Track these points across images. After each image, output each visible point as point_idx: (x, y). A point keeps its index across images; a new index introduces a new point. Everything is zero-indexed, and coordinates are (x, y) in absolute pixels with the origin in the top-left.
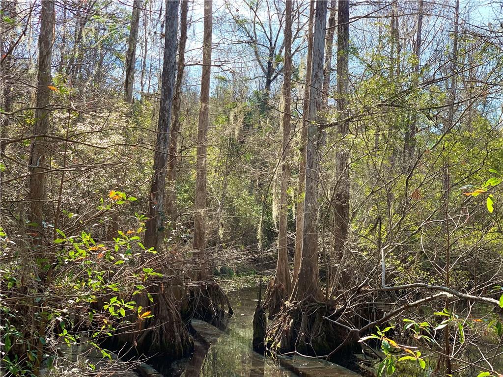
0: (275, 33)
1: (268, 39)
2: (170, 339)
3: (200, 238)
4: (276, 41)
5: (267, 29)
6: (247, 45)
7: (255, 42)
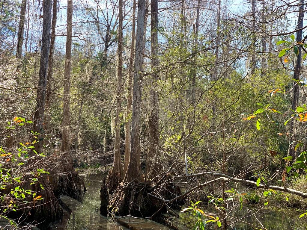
0: (110, 17)
1: (106, 20)
2: (48, 209)
3: (66, 144)
4: (111, 22)
5: (105, 14)
6: (93, 23)
7: (98, 22)
